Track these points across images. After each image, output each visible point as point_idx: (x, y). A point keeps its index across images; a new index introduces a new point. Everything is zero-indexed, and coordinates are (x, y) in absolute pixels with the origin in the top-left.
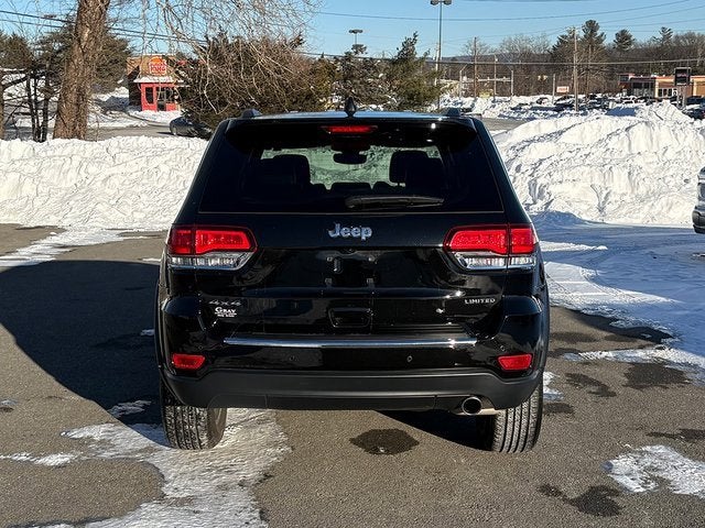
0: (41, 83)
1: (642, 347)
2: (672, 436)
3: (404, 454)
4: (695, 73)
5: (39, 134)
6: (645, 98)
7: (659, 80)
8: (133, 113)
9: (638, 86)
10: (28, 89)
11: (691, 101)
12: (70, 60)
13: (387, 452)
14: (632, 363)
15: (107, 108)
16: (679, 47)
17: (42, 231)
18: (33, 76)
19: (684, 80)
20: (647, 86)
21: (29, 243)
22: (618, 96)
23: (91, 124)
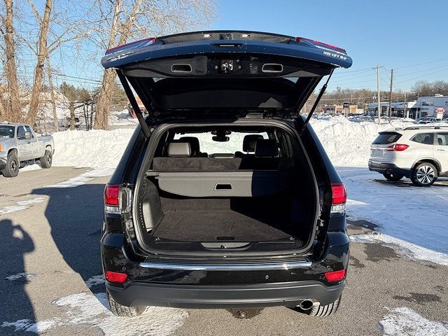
0: (90, 107)
1: (366, 233)
2: (407, 299)
3: (256, 317)
4: (351, 104)
5: (89, 128)
6: (331, 114)
7: (337, 107)
8: (130, 119)
9: (328, 109)
10: (84, 109)
11: (349, 115)
12: (100, 96)
13: (247, 317)
14: (365, 244)
15: (120, 117)
16: (344, 94)
17: (84, 169)
18: (86, 104)
19: (347, 107)
20: (332, 109)
21: (77, 175)
22: (321, 113)
23: (110, 123)
